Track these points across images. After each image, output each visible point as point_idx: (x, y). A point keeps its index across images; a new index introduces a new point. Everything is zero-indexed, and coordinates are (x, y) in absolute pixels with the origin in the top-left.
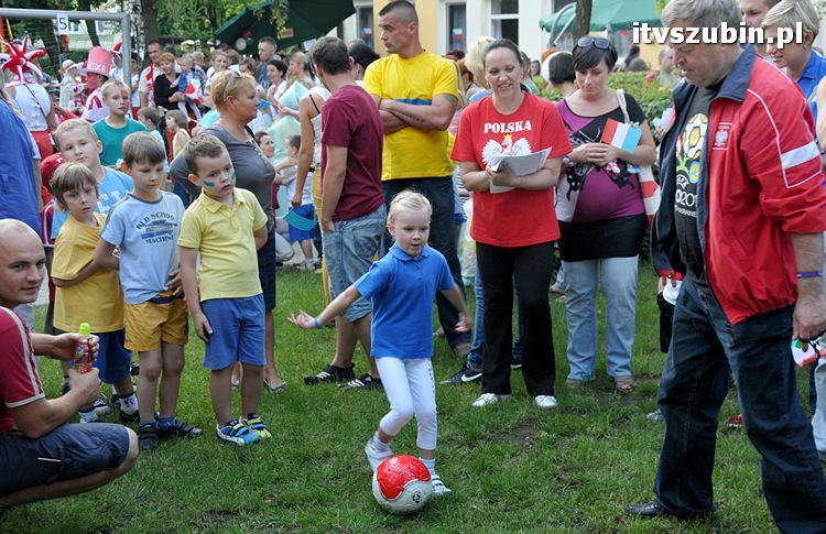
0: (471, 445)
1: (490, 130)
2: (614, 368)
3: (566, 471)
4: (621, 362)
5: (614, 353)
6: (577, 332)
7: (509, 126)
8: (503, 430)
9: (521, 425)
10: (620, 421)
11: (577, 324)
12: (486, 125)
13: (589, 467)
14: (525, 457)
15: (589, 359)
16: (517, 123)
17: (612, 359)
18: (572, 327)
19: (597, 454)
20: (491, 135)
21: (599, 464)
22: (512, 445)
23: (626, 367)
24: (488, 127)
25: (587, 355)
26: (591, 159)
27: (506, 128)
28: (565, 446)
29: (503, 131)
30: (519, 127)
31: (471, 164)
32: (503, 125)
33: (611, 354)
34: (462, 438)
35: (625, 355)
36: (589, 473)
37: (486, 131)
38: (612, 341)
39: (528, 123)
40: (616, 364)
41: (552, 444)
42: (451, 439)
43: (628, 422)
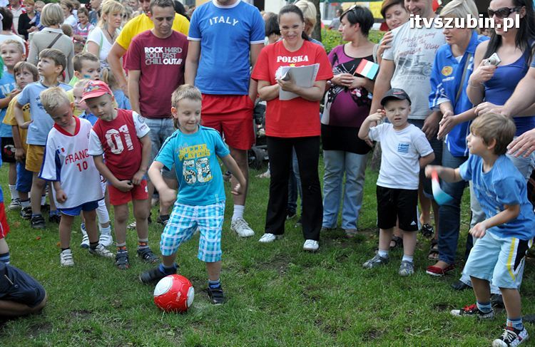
0: (245, 271)
1: (281, 61)
2: (346, 223)
3: (309, 289)
4: (350, 219)
5: (346, 214)
6: (327, 196)
7: (293, 58)
8: (266, 261)
9: (277, 259)
10: (342, 258)
11: (328, 191)
12: (278, 57)
13: (324, 287)
14: (281, 280)
15: (333, 214)
16: (299, 57)
17: (345, 217)
18: (325, 192)
19: (328, 279)
20: (282, 63)
21: (330, 285)
22: (273, 271)
23: (353, 223)
24: (279, 59)
25: (332, 212)
26: (343, 84)
27: (291, 59)
28: (307, 273)
29: (289, 61)
30: (300, 59)
31: (266, 83)
32: (290, 58)
33: (345, 214)
34: (239, 267)
35: (353, 215)
36: (324, 291)
37: (278, 61)
38: (346, 205)
39: (306, 57)
40: (347, 221)
41: (299, 272)
42: (232, 267)
43: (346, 259)
